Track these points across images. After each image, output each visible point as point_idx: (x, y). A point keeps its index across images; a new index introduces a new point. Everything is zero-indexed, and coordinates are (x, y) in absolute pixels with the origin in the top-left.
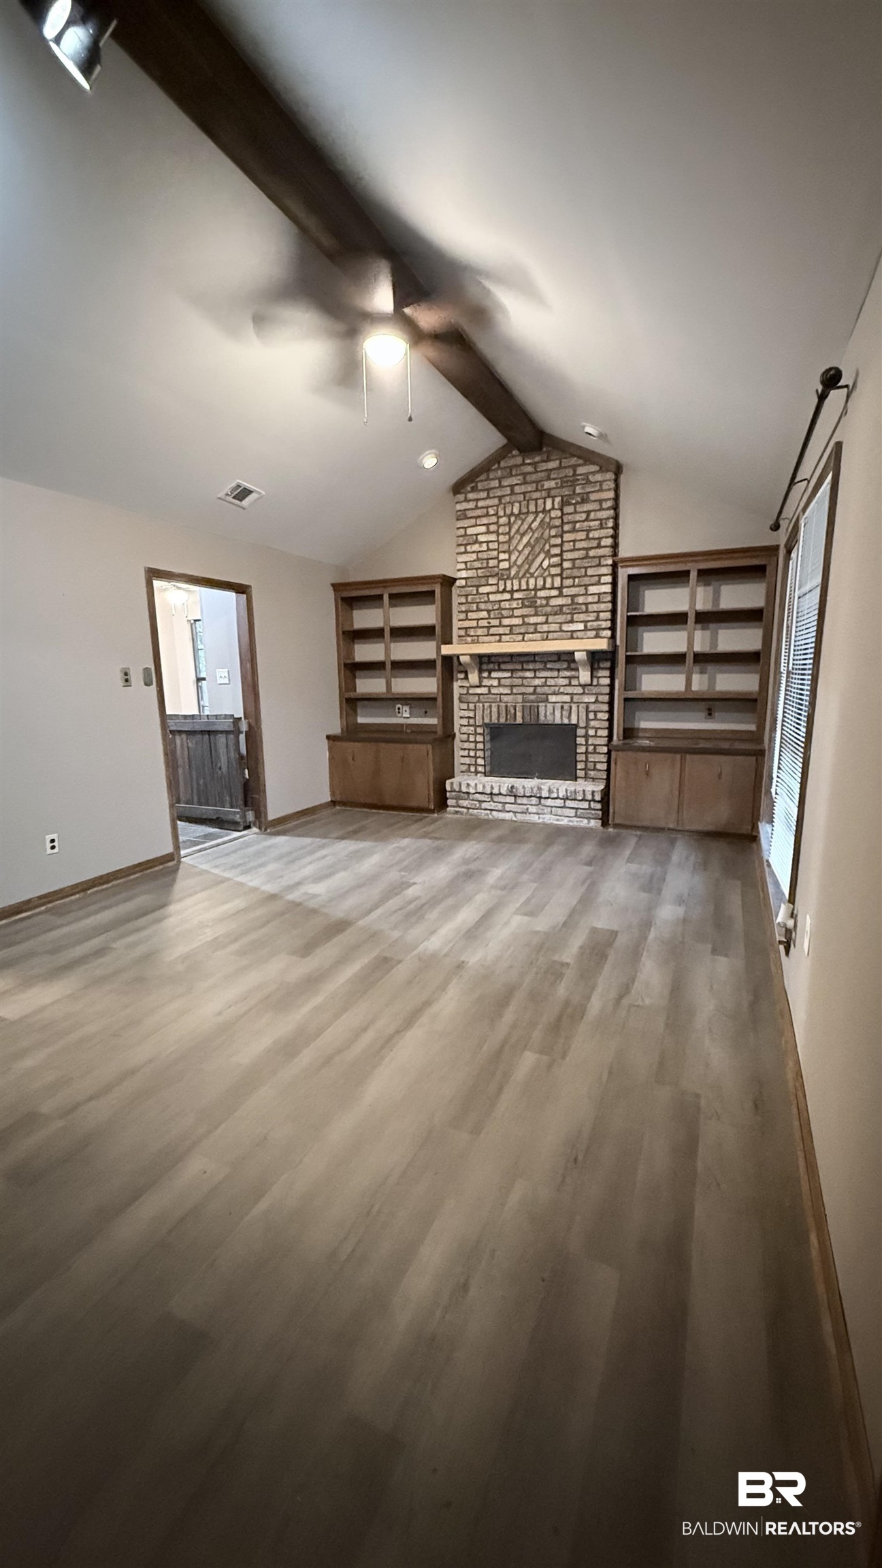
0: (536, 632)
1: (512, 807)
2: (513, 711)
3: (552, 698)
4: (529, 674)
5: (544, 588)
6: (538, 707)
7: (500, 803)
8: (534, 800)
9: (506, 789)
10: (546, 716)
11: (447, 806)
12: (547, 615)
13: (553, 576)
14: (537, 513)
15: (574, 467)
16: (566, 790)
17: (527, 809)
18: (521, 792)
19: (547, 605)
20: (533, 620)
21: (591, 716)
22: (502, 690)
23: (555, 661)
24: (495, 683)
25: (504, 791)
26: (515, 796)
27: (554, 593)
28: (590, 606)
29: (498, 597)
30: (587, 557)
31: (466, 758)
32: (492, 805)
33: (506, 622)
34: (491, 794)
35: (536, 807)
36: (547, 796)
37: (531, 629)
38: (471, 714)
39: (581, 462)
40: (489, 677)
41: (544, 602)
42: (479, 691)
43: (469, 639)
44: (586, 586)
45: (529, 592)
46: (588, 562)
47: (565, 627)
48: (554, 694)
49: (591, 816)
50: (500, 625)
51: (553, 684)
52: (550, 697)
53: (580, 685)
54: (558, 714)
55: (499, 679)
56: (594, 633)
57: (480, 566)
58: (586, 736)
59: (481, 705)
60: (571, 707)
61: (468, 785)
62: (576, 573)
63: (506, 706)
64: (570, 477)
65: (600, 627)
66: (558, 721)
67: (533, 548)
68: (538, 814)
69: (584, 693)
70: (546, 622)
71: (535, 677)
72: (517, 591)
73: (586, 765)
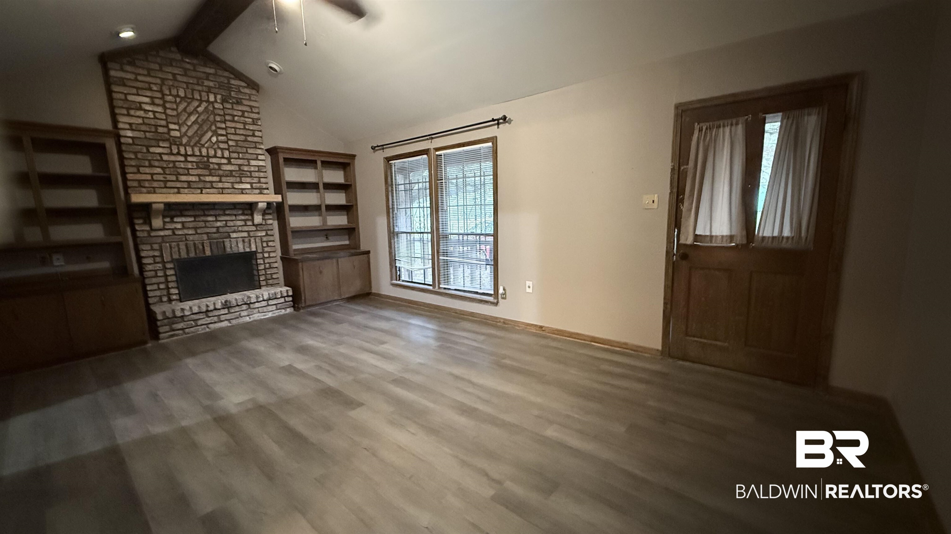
0: (213, 187)
1: (228, 317)
2: (201, 247)
3: (234, 235)
4: (210, 219)
5: (215, 156)
6: (223, 242)
7: (216, 316)
8: (245, 307)
9: (220, 304)
10: (231, 247)
11: (160, 333)
12: (221, 176)
13: (222, 149)
14: (201, 101)
15: (229, 78)
16: (269, 294)
17: (240, 314)
18: (234, 303)
19: (220, 169)
20: (208, 179)
21: (265, 245)
22: (186, 231)
23: (231, 209)
24: (179, 226)
25: (219, 306)
26: (228, 308)
27: (224, 161)
28: (253, 173)
29: (173, 158)
30: (246, 141)
31: (156, 292)
32: (209, 320)
33: (183, 178)
34: (207, 311)
35: (246, 311)
36: (255, 301)
37: (209, 185)
38: (157, 253)
39: (232, 76)
40: (172, 222)
41: (216, 167)
42: (162, 233)
43: (144, 190)
44: (248, 160)
45: (201, 158)
46: (248, 144)
47: (236, 186)
48: (234, 232)
49: (286, 306)
50: (177, 180)
51: (232, 225)
52: (231, 234)
53: (254, 225)
54: (241, 245)
55: (183, 223)
56: (258, 191)
57: (148, 130)
58: (264, 258)
59: (168, 244)
60: (250, 241)
61: (183, 310)
62: (239, 150)
63: (195, 244)
64: (225, 83)
65: (261, 187)
66: (241, 250)
67: (201, 126)
68: (248, 315)
69: (257, 230)
70: (220, 181)
71: (217, 221)
72: (190, 156)
73: (266, 277)
